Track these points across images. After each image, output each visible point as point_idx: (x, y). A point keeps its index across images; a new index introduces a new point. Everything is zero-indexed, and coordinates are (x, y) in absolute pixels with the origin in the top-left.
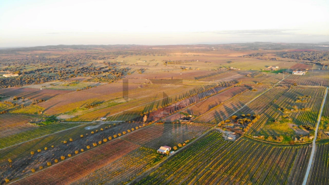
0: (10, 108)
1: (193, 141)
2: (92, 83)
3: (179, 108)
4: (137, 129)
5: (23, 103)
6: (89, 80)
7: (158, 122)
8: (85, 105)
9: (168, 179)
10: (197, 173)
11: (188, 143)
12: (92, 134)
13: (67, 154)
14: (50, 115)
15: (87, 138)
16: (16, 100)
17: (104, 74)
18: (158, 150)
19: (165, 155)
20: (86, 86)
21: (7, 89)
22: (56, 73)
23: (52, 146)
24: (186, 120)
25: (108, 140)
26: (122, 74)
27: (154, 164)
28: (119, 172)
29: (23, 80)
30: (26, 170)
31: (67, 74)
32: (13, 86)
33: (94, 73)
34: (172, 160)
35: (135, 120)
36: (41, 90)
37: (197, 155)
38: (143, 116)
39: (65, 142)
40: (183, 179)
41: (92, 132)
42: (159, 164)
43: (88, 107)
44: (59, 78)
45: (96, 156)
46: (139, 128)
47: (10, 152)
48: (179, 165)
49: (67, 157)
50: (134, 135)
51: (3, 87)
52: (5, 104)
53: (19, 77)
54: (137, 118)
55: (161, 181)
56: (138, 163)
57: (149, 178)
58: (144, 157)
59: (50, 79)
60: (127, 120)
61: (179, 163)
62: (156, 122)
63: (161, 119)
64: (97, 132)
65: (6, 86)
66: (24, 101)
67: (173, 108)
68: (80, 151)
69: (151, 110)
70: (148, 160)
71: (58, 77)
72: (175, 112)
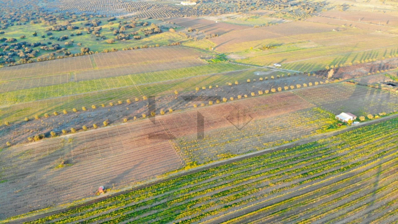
0: (184, 40)
1: (391, 116)
2: (274, 19)
3: (385, 68)
4: (317, 85)
5: (197, 36)
6: (271, 15)
7: (347, 82)
8: (260, 46)
9: (341, 152)
10: (382, 156)
11: (383, 116)
12: (261, 80)
13: (230, 97)
14: (221, 53)
15: (254, 84)
16: (190, 32)
17: (291, 9)
18: (338, 116)
19: (345, 124)
20: (266, 23)
21: (184, 19)
22: (235, 4)
23: (217, 86)
24: (391, 86)
25: (277, 91)
26: (315, 10)
27: (327, 130)
28: (281, 128)
29: (200, 10)
30: (189, 104)
31: (247, 6)
32: (190, 16)
33: (280, 6)
34: (353, 132)
35: (317, 73)
36: (217, 23)
37: (391, 133)
38: (329, 70)
39: (230, 84)
40: (361, 157)
41: (261, 79)
42: (334, 133)
43: (263, 49)
44: (238, 10)
45: (259, 105)
46: (319, 84)
47: (178, 84)
48: (361, 140)
49: (228, 99)
50: (311, 91)
51: (179, 16)
52: (179, 35)
53: (196, 6)
54: (320, 71)
55: (331, 152)
56: (306, 124)
57: (316, 144)
58: (316, 119)
59: (227, 11)
60: (306, 71)
61: (361, 138)
62: (344, 81)
63: (353, 78)
64: (267, 79)
65: (182, 16)
66: (197, 34)
67: (377, 66)
68: (243, 96)
69: (343, 64)
70: (321, 124)
71: (236, 9)
72: (378, 72)
